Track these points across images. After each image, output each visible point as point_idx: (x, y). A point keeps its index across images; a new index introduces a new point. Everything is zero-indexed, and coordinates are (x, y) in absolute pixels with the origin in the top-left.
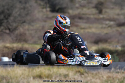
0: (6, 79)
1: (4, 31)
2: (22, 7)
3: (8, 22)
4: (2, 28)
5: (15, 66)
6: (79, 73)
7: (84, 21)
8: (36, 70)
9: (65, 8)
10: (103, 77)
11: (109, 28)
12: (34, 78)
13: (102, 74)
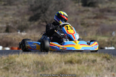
0: (41, 65)
1: (42, 23)
3: (45, 15)
4: (40, 20)
5: (49, 53)
6: (106, 59)
7: (113, 14)
9: (95, 2)
12: (66, 63)
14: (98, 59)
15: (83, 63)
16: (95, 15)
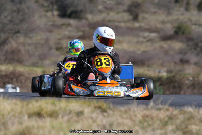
2: (15, 8)
6: (100, 110)
8: (32, 104)
9: (81, 11)
10: (136, 116)
11: (149, 44)
12: (30, 116)
13: (134, 111)
14: (87, 111)
15: (60, 116)
16: (80, 34)
